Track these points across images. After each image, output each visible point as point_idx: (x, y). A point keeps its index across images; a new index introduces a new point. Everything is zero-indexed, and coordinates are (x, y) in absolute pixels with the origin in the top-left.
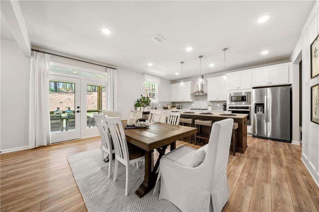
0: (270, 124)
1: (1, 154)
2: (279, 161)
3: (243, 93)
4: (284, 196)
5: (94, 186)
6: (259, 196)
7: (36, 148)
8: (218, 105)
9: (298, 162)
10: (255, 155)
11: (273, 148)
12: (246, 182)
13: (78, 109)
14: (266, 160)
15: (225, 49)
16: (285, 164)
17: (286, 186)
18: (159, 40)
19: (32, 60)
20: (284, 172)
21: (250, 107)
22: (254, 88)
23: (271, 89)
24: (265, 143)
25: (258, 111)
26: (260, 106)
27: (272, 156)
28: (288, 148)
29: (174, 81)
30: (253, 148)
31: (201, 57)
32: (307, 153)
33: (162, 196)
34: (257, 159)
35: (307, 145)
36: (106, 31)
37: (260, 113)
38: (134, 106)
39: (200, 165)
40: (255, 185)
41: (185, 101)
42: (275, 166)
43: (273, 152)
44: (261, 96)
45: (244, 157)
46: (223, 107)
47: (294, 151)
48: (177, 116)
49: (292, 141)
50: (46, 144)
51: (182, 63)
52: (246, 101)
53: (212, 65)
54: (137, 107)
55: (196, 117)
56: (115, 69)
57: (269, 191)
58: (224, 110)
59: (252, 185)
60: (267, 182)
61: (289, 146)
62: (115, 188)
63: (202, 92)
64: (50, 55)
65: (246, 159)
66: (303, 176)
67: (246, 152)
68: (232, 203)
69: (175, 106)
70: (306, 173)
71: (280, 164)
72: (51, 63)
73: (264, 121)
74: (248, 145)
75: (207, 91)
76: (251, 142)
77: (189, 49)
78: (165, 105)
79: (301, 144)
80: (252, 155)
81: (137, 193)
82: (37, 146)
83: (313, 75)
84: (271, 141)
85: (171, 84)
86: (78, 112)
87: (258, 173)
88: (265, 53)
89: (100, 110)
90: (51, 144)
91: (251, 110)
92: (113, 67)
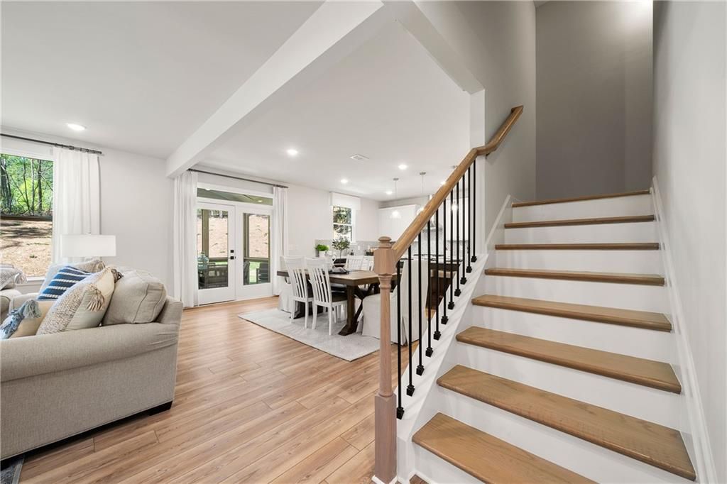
13: (232, 255)
31: (423, 174)
36: (292, 152)
38: (314, 250)
50: (192, 306)
51: (396, 179)
54: (320, 252)
56: (285, 187)
64: (197, 173)
77: (403, 167)
78: (369, 249)
81: (341, 333)
85: (380, 208)
86: (232, 258)
90: (198, 306)
92: (282, 185)
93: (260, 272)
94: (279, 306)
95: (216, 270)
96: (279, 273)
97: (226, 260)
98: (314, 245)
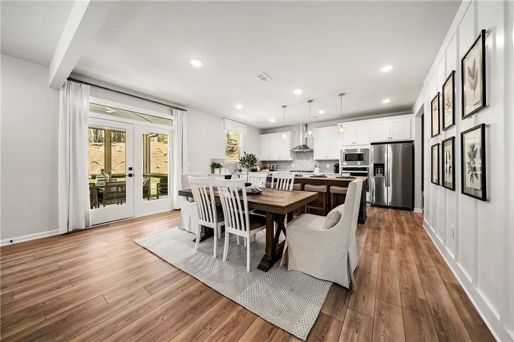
0: (390, 189)
1: (1, 247)
2: (402, 229)
3: (359, 150)
4: (408, 258)
5: (202, 267)
6: (386, 259)
7: (67, 234)
8: (328, 166)
9: (420, 229)
10: (376, 224)
11: (395, 217)
12: (371, 249)
13: (131, 172)
14: (389, 229)
15: (342, 95)
16: (407, 231)
17: (410, 250)
18: (264, 79)
19: (61, 92)
20: (407, 239)
21: (369, 168)
22: (372, 144)
23: (391, 146)
24: (386, 213)
25: (378, 173)
26: (379, 166)
27: (394, 225)
28: (410, 216)
29: (265, 131)
30: (374, 218)
31: (310, 101)
32: (428, 219)
33: (291, 266)
34: (379, 229)
35: (428, 211)
36: (196, 63)
37: (379, 175)
38: (210, 167)
39: (335, 227)
40: (380, 252)
41: (282, 159)
42: (398, 234)
43: (395, 221)
44: (380, 154)
45: (366, 228)
46: (333, 168)
47: (416, 219)
48: (290, 180)
49: (415, 209)
50: (83, 227)
51: (284, 107)
52: (363, 160)
53: (322, 112)
54: (215, 169)
55: (305, 182)
56: (184, 110)
57: (394, 256)
58: (335, 173)
59: (377, 252)
60: (391, 248)
61: (411, 214)
62: (230, 267)
63: (305, 147)
64: (89, 86)
65: (368, 229)
66: (425, 241)
67: (366, 222)
68: (361, 267)
69: (267, 167)
70: (426, 238)
71: (402, 232)
72: (92, 100)
73: (384, 185)
74: (367, 215)
75: (313, 147)
76: (370, 212)
77: (298, 92)
79: (423, 211)
80: (373, 225)
81: (260, 267)
82: (70, 230)
83: (434, 135)
84: (392, 210)
85: (261, 134)
86: (130, 175)
87: (382, 242)
88: (386, 102)
89: (147, 173)
90: (91, 227)
91: (369, 172)
92: (181, 107)
93: (161, 186)
94: (179, 224)
95: (118, 186)
96: (181, 193)
97: (124, 176)
98: (210, 164)
